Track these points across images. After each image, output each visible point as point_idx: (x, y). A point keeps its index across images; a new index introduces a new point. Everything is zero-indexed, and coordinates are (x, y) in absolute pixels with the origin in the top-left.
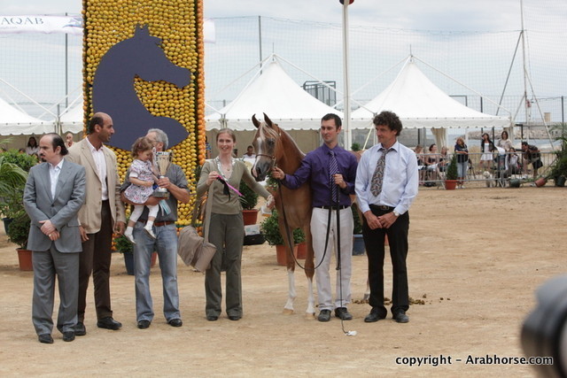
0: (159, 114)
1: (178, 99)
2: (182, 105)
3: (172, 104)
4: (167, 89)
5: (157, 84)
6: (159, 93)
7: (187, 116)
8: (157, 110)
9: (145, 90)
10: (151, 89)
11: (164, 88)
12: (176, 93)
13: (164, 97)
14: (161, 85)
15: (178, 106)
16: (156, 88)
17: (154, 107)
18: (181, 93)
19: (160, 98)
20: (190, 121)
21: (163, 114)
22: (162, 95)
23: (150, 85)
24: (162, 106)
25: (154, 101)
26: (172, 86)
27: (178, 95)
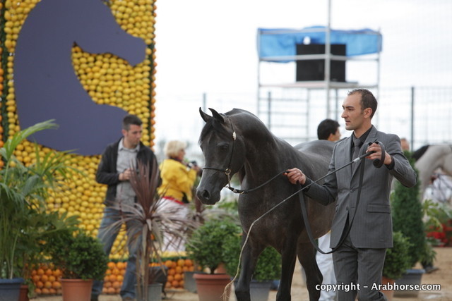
0: (101, 102)
1: (128, 82)
2: (133, 90)
3: (120, 88)
4: (114, 65)
5: (100, 57)
6: (103, 71)
7: (138, 105)
8: (99, 95)
9: (84, 66)
10: (91, 64)
11: (110, 63)
12: (125, 73)
13: (109, 77)
14: (106, 60)
15: (127, 91)
16: (99, 63)
17: (96, 91)
18: (132, 72)
19: (103, 78)
20: (142, 113)
21: (107, 101)
22: (106, 74)
23: (91, 59)
24: (106, 89)
25: (95, 81)
26: (120, 61)
27: (128, 76)
